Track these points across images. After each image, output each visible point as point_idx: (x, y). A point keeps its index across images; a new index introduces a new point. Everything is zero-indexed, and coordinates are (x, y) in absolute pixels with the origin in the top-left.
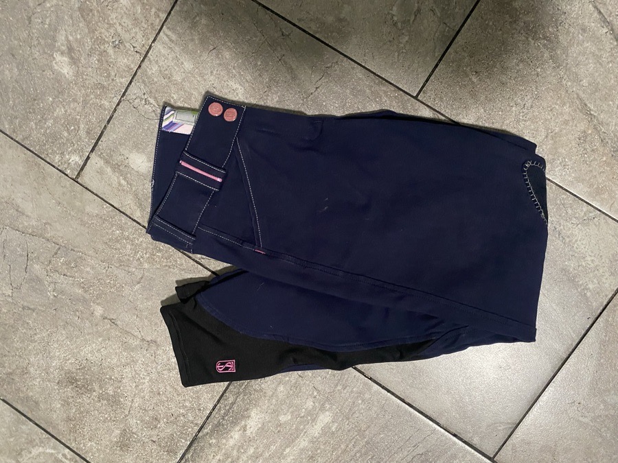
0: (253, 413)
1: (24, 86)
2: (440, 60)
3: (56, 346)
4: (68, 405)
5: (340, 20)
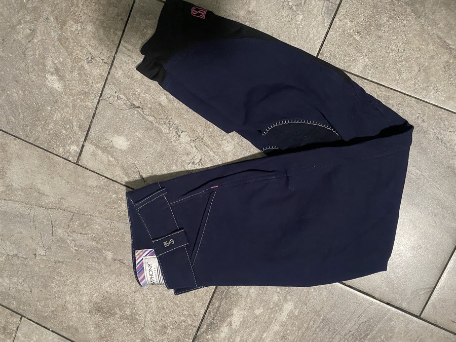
0: (235, 311)
1: (29, 102)
2: (329, 28)
3: (83, 285)
4: (100, 327)
5: (249, 12)
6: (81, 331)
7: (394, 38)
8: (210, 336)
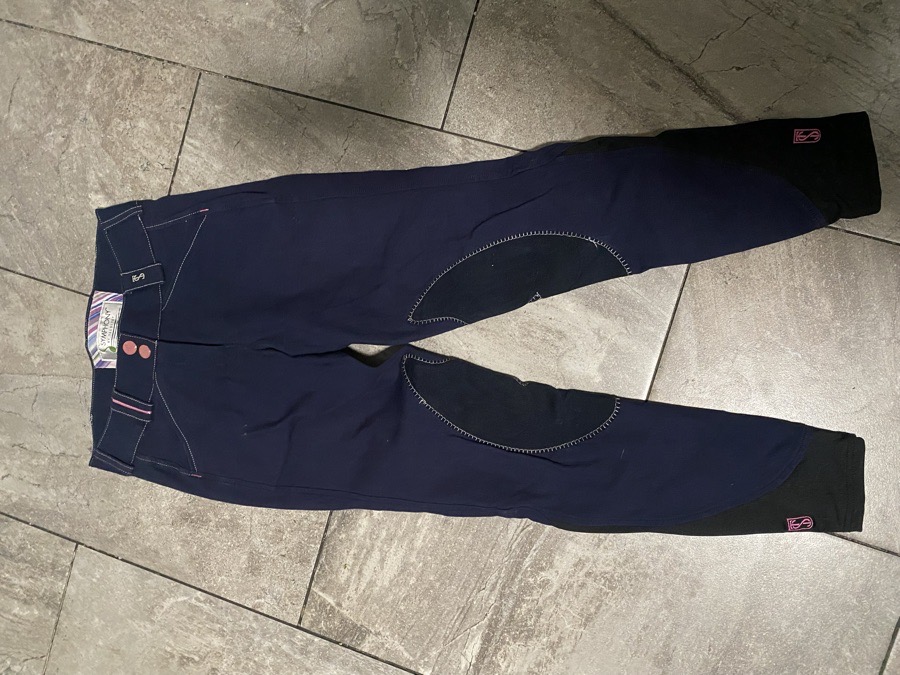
2: (454, 87)
4: (188, 544)
5: (349, 79)
6: (162, 553)
7: (537, 89)
8: (344, 536)
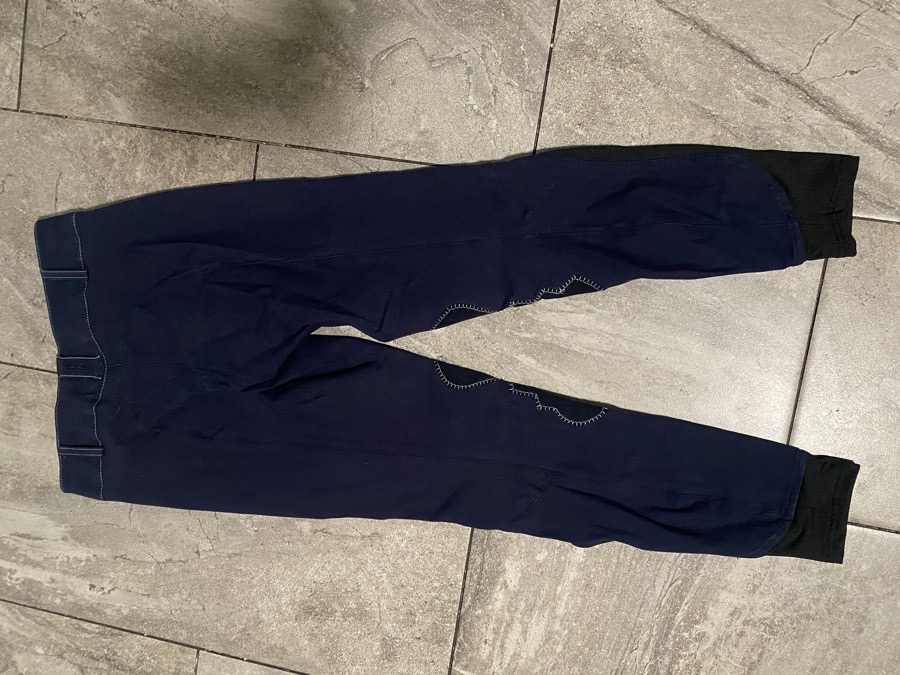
0: (507, 565)
2: (539, 128)
3: (278, 581)
4: (316, 637)
5: (422, 133)
6: (290, 650)
7: (631, 120)
8: (480, 611)
